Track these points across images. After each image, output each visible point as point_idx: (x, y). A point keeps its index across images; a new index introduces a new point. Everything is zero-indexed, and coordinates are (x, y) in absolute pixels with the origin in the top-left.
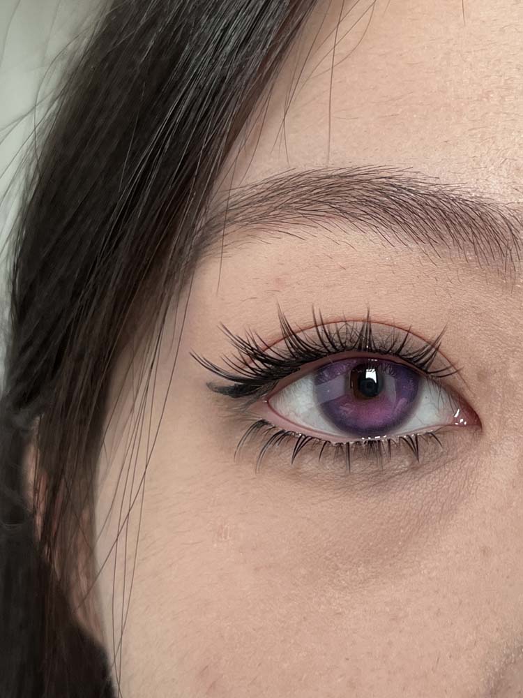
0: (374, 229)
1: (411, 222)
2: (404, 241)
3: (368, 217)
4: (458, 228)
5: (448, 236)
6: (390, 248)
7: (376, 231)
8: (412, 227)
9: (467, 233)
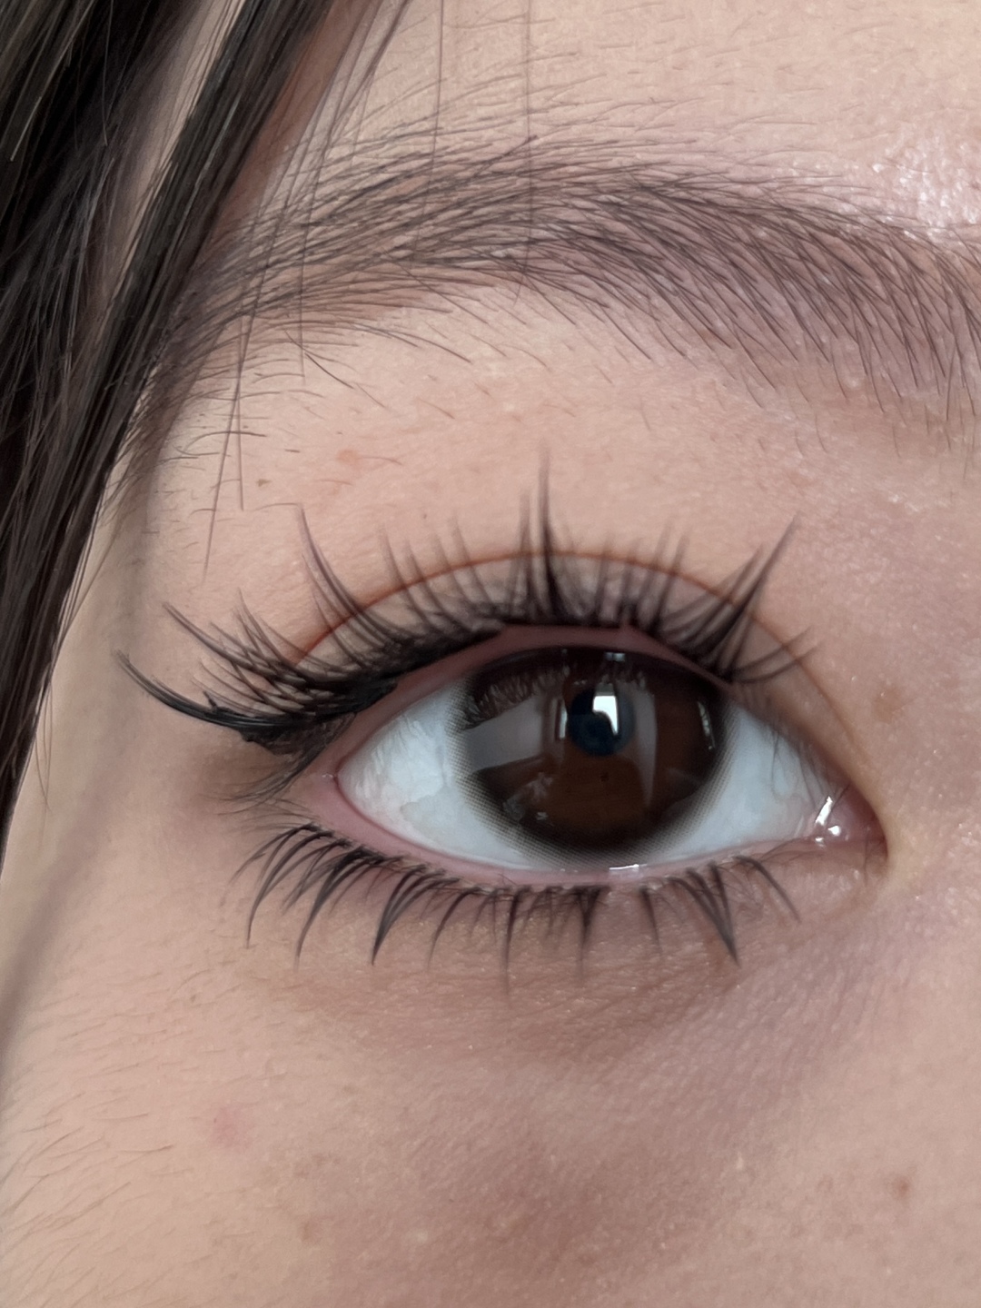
0: (598, 311)
1: (694, 290)
2: (679, 342)
3: (583, 278)
4: (819, 300)
5: (791, 322)
6: (638, 361)
7: (603, 316)
8: (699, 303)
9: (841, 315)
